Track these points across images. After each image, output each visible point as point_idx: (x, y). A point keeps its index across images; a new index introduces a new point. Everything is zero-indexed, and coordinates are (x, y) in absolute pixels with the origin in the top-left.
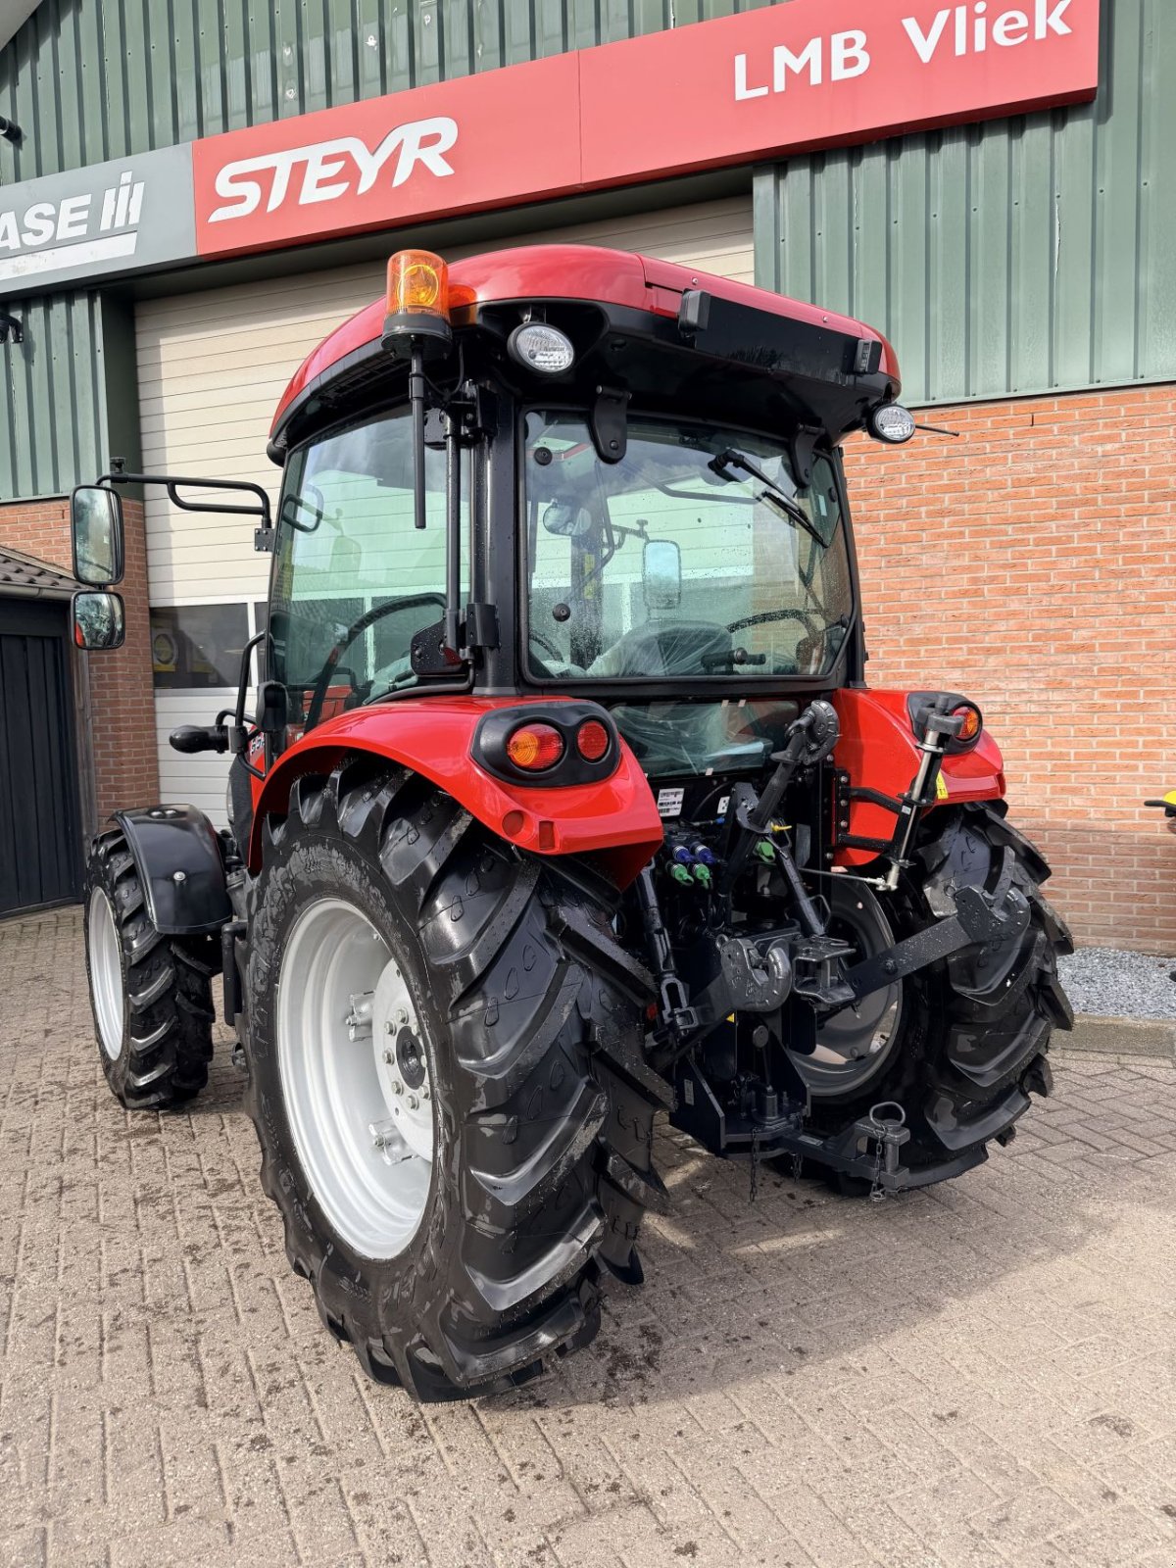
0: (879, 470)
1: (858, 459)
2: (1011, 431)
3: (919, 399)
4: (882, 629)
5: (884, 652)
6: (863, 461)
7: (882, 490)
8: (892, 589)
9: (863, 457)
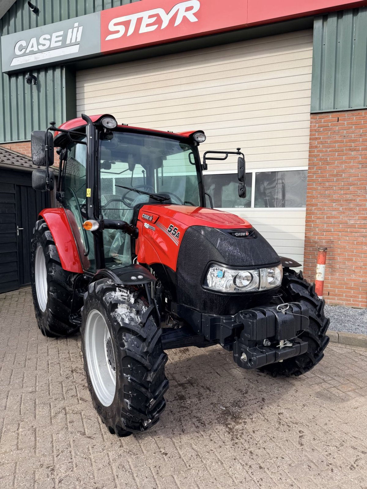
0: (360, 131)
1: (352, 127)
4: (359, 191)
5: (359, 200)
6: (353, 128)
7: (361, 139)
8: (363, 176)
9: (353, 126)
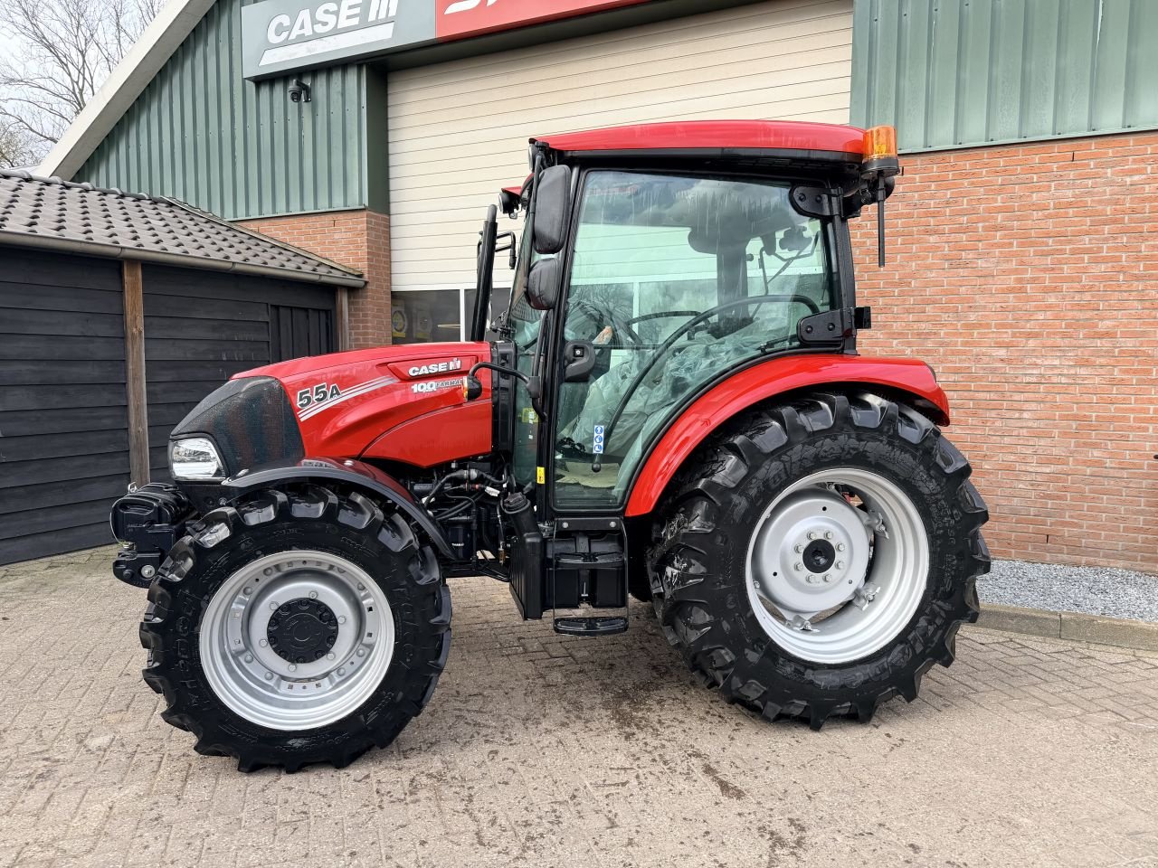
0: (946, 194)
1: (929, 186)
2: (1055, 166)
3: (980, 140)
4: (943, 315)
5: (945, 333)
6: (933, 187)
7: (948, 210)
8: (954, 285)
9: (933, 184)
